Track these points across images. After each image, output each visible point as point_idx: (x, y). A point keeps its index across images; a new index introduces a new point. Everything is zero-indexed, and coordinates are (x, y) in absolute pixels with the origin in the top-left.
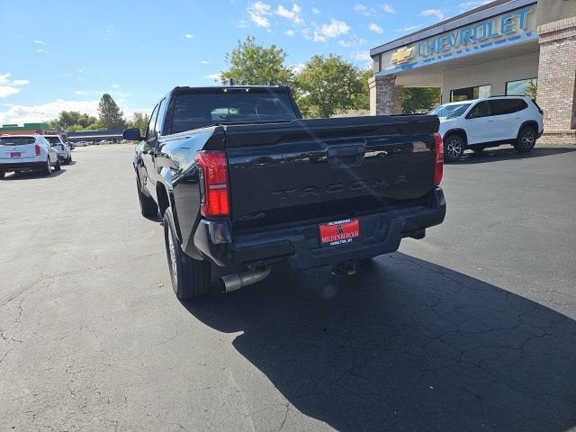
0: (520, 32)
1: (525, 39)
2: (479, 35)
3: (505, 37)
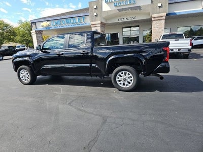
0: (83, 23)
1: (85, 25)
2: (72, 22)
3: (79, 24)
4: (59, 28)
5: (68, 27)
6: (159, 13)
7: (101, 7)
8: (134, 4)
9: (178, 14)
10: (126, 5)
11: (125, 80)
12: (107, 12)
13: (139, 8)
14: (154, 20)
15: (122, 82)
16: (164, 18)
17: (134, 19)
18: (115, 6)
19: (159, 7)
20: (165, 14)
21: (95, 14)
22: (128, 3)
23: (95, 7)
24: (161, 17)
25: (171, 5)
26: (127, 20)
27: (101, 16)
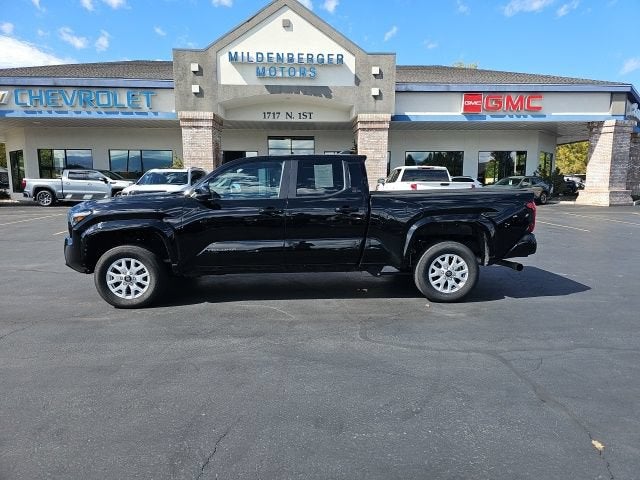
0: (145, 108)
1: (151, 116)
2: (103, 101)
3: (129, 110)
4: (45, 115)
5: (84, 115)
6: (375, 112)
7: (216, 71)
8: (311, 78)
9: (413, 120)
10: (292, 77)
11: (449, 274)
12: (235, 88)
13: (325, 91)
14: (364, 129)
15: (441, 280)
16: (387, 125)
17: (308, 120)
18: (258, 74)
19: (375, 97)
20: (388, 117)
21: (195, 89)
22: (298, 74)
23: (195, 67)
24: (379, 122)
25: (401, 96)
26: (289, 120)
27: (214, 98)
